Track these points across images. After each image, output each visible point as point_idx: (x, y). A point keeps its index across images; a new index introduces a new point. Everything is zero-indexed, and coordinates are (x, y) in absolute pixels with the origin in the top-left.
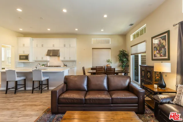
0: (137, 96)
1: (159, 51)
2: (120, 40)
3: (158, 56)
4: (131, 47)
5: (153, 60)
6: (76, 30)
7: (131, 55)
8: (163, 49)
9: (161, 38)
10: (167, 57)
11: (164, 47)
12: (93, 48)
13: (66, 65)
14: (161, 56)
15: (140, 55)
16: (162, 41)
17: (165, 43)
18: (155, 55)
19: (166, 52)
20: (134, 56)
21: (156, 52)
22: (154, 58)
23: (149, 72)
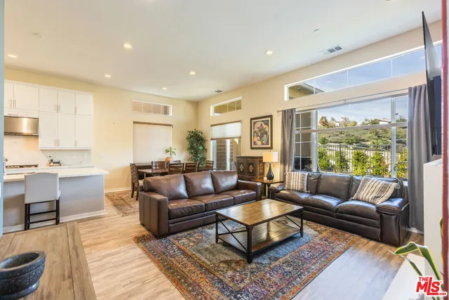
0: (254, 190)
1: (261, 138)
2: (189, 109)
3: (259, 143)
4: (212, 126)
5: (252, 148)
6: (108, 76)
7: (212, 139)
8: (265, 135)
9: (263, 121)
10: (269, 146)
11: (266, 133)
12: (134, 122)
13: (59, 163)
14: (263, 144)
15: (228, 142)
16: (264, 126)
17: (267, 129)
18: (255, 142)
19: (268, 139)
20: (215, 141)
21: (256, 139)
22: (253, 146)
23: (252, 164)
